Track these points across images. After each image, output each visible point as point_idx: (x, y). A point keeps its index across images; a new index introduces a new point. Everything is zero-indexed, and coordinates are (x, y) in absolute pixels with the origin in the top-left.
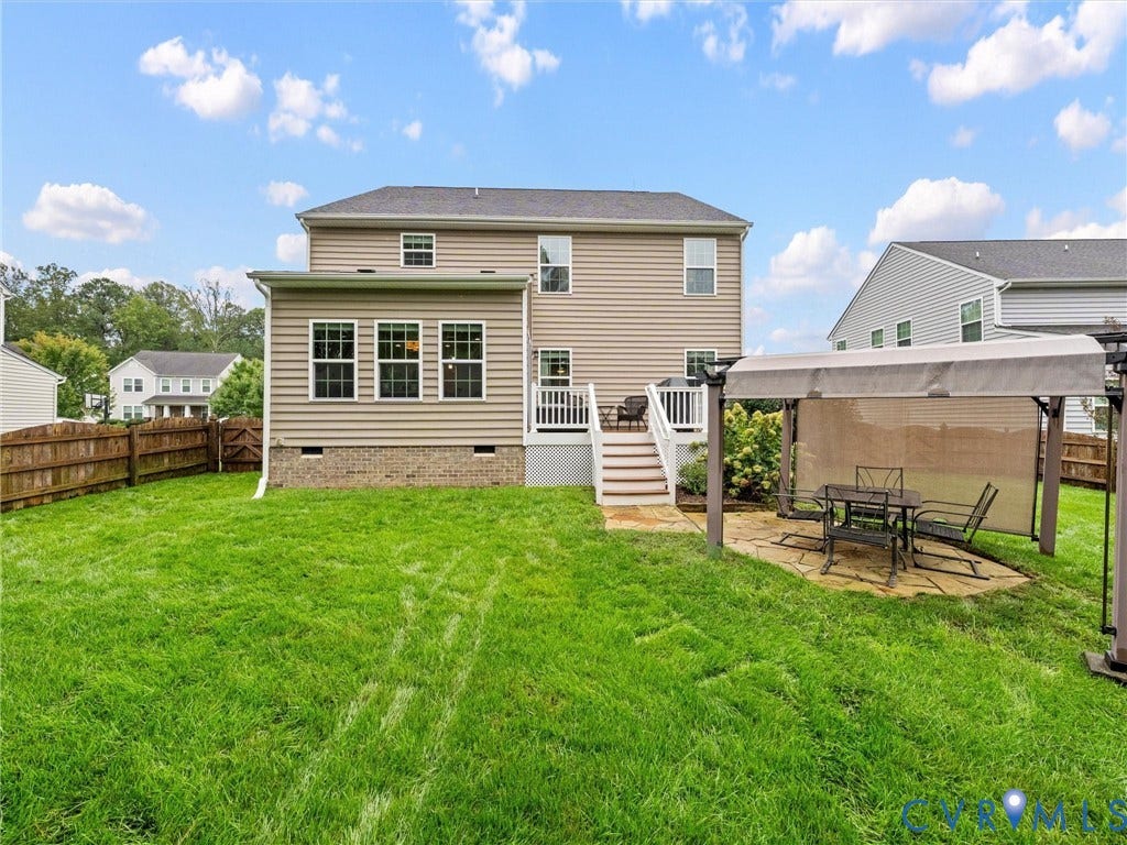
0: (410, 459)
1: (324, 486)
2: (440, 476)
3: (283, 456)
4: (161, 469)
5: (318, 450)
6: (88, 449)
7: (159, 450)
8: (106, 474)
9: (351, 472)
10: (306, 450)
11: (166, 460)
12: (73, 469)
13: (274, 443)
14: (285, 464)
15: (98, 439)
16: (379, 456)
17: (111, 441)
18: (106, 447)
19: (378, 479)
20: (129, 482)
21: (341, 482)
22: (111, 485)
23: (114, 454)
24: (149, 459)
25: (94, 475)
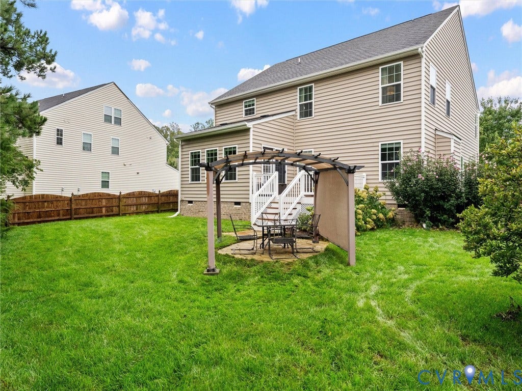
1: (193, 216)
3: (184, 204)
4: (169, 208)
5: (192, 202)
6: (145, 200)
7: (169, 201)
8: (150, 209)
9: (200, 211)
10: (189, 202)
11: (171, 206)
12: (142, 206)
13: (181, 199)
14: (184, 207)
15: (148, 197)
17: (153, 198)
18: (151, 199)
20: (158, 212)
21: (197, 215)
22: (152, 212)
23: (153, 202)
24: (165, 205)
25: (148, 208)
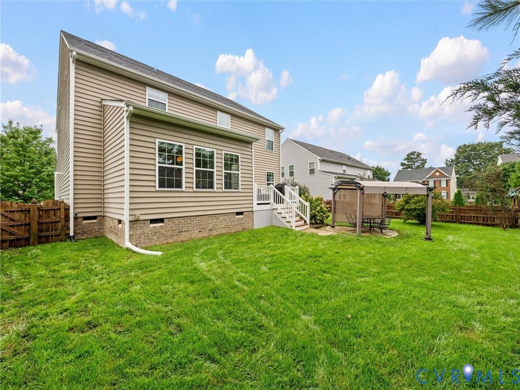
0: (210, 221)
1: (165, 242)
2: (223, 228)
3: (137, 226)
5: (161, 220)
9: (181, 232)
10: (153, 221)
13: (133, 218)
14: (139, 232)
16: (196, 221)
19: (195, 234)
21: (175, 238)
